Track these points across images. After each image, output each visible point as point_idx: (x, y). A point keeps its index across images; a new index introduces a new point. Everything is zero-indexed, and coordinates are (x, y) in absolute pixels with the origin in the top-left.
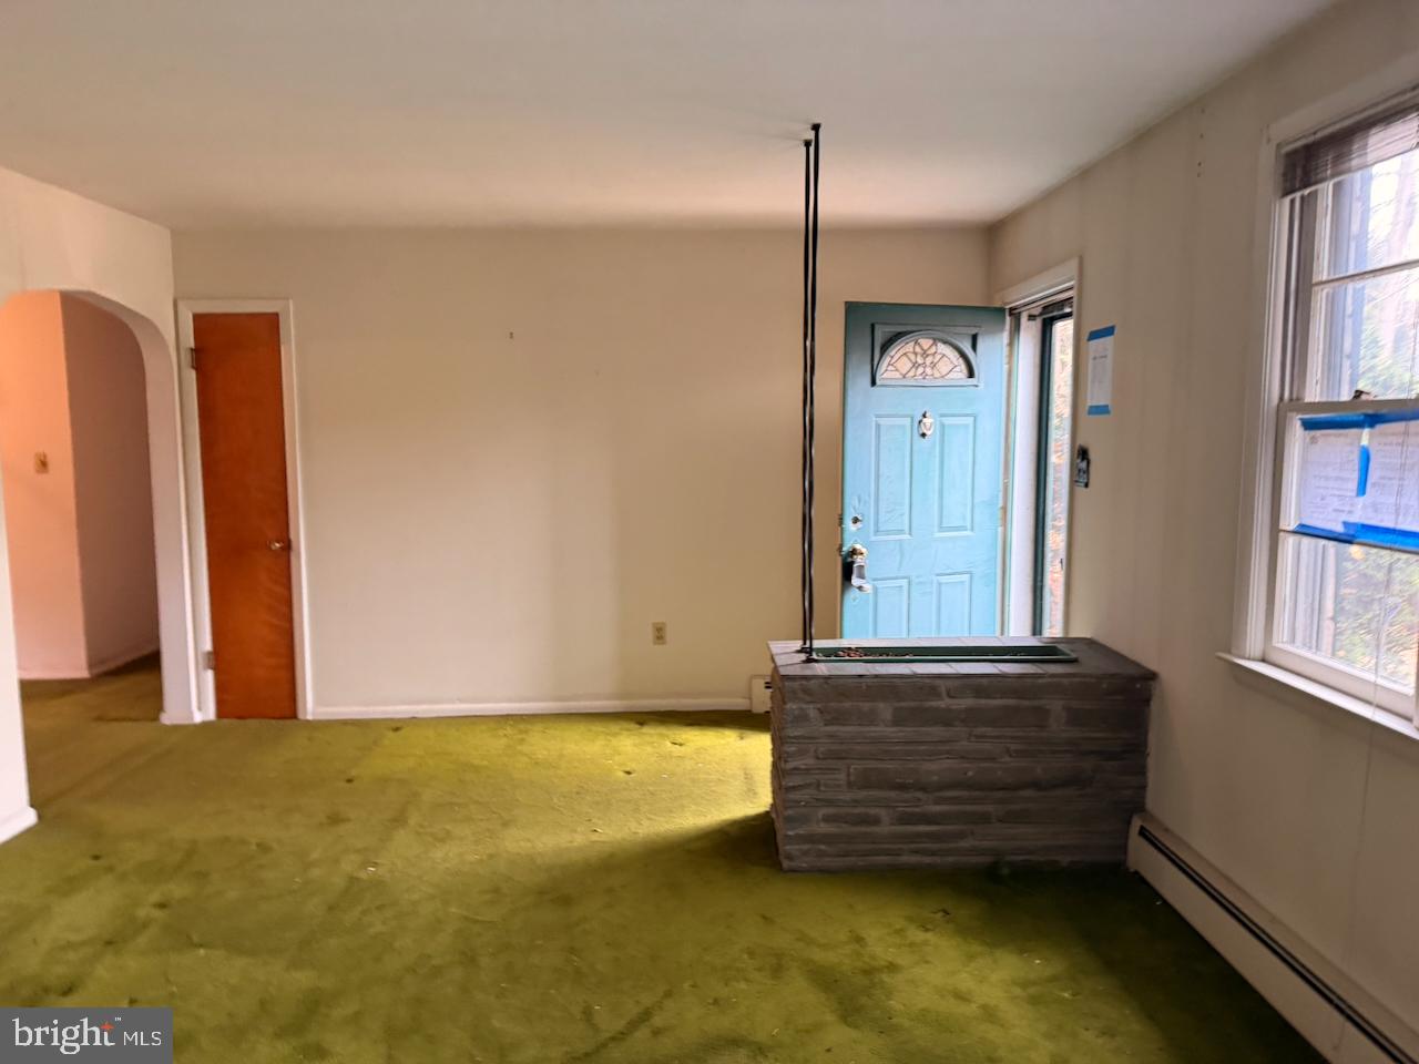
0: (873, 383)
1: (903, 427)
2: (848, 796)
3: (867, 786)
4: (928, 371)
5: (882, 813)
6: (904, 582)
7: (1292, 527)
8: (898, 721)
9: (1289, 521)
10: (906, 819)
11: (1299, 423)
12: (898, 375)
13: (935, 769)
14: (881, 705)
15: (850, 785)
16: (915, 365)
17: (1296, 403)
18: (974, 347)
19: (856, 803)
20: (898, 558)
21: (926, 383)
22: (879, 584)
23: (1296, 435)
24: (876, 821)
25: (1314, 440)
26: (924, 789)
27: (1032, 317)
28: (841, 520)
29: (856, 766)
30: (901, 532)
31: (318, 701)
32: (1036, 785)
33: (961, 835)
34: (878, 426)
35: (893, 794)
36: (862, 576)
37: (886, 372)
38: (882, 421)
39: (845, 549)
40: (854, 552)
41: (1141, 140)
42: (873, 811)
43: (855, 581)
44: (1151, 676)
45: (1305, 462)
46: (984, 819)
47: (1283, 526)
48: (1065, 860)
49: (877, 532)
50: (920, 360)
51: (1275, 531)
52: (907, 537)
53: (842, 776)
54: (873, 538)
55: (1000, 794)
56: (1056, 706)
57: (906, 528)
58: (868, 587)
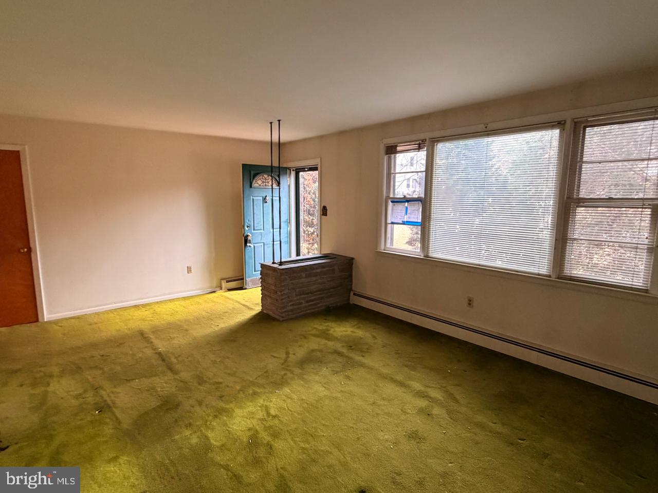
0: (251, 187)
1: (260, 200)
2: (295, 298)
3: (300, 295)
4: (267, 184)
5: (303, 301)
6: (262, 244)
7: (390, 222)
8: (306, 277)
9: (389, 221)
10: (308, 302)
11: (390, 202)
12: (258, 185)
13: (313, 288)
14: (302, 274)
15: (296, 295)
16: (263, 182)
17: (388, 197)
18: (279, 177)
19: (298, 300)
20: (260, 237)
21: (265, 187)
22: (255, 245)
23: (390, 204)
24: (301, 304)
25: (394, 205)
26: (311, 293)
27: (293, 170)
28: (244, 226)
29: (298, 290)
30: (261, 230)
31: (50, 313)
32: (333, 288)
33: (318, 303)
34: (253, 199)
35: (306, 296)
36: (250, 243)
37: (255, 185)
38: (254, 198)
39: (245, 235)
40: (248, 236)
41: (342, 134)
42: (301, 301)
43: (248, 244)
44: (353, 259)
45: (393, 210)
46: (322, 298)
47: (388, 222)
48: (339, 304)
49: (254, 230)
50: (264, 180)
51: (386, 224)
52: (262, 231)
53: (294, 294)
54: (253, 232)
55: (326, 291)
56: (336, 268)
57: (262, 228)
58: (252, 246)
